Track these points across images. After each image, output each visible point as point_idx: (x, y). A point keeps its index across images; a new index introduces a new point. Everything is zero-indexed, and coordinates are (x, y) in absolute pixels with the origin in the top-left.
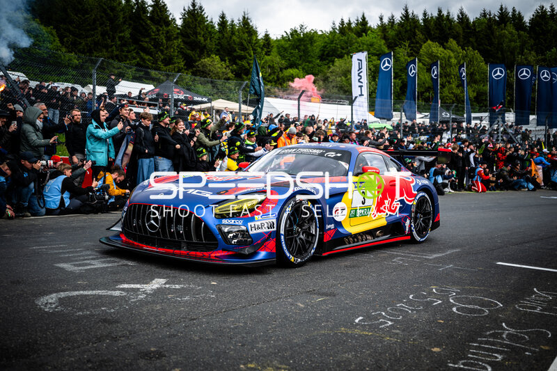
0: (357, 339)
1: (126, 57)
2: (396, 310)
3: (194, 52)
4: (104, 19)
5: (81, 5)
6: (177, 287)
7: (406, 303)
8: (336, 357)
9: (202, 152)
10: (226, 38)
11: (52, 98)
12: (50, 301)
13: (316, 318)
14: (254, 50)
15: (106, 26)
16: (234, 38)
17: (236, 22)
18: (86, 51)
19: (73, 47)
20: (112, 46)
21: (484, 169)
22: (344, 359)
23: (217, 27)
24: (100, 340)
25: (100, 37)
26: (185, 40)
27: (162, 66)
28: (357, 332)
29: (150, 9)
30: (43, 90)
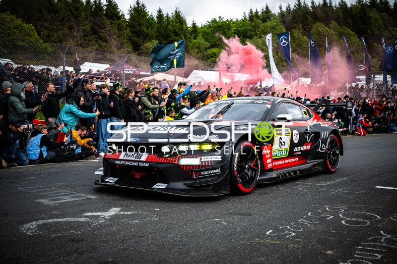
0: (267, 246)
1: (88, 44)
2: (298, 224)
3: (139, 39)
4: (70, 17)
6: (129, 213)
7: (306, 219)
8: (252, 260)
9: (149, 113)
10: (163, 27)
11: (32, 77)
12: (31, 227)
13: (236, 232)
14: (185, 35)
15: (72, 22)
16: (169, 27)
17: (170, 15)
18: (57, 41)
19: (47, 39)
20: (77, 36)
21: (365, 118)
22: (258, 262)
23: (156, 19)
24: (69, 254)
25: (68, 30)
26: (132, 29)
27: (115, 50)
28: (268, 241)
29: (105, 8)
30: (26, 71)
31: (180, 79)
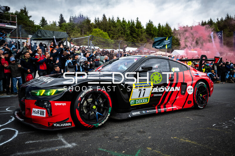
0: (214, 132)
1: (128, 40)
2: (229, 122)
3: (150, 37)
4: (122, 29)
5: (114, 24)
7: (233, 120)
8: (206, 137)
10: (161, 31)
13: (197, 123)
16: (163, 31)
17: (164, 26)
18: (116, 39)
19: (112, 38)
20: (124, 37)
22: (210, 138)
23: (157, 28)
25: (121, 34)
26: (147, 33)
27: (140, 42)
28: (214, 129)
29: (136, 24)
30: (104, 51)
31: (168, 54)
